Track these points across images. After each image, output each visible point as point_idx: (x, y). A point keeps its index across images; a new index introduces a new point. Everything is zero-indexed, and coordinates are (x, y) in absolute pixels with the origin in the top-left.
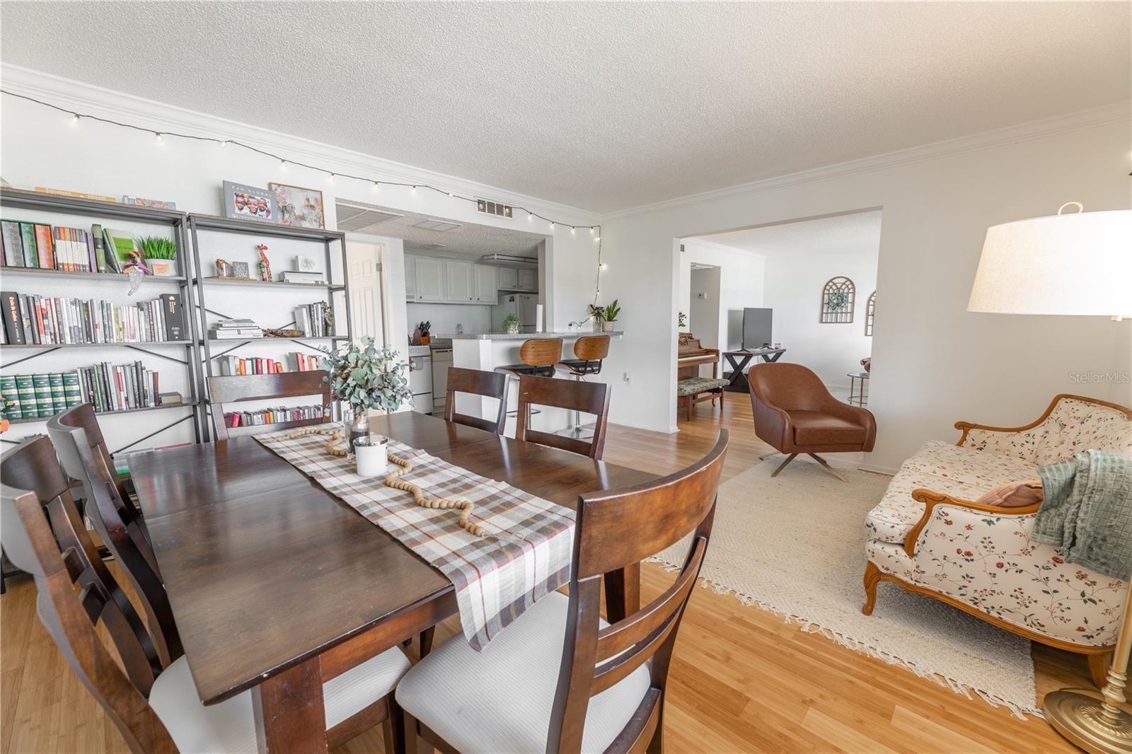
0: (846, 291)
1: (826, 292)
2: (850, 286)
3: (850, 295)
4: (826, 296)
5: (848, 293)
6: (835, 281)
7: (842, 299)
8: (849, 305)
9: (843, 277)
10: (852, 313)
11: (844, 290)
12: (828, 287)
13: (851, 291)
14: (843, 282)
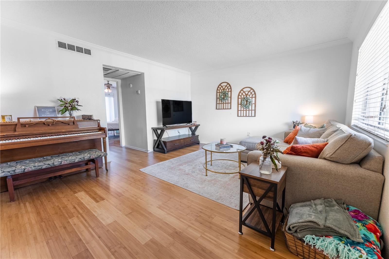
0: (227, 90)
1: (218, 91)
2: (229, 87)
3: (229, 93)
4: (218, 94)
5: (228, 92)
6: (222, 85)
7: (225, 95)
8: (229, 99)
9: (225, 82)
10: (231, 103)
11: (226, 90)
12: (219, 89)
13: (230, 90)
14: (226, 85)
